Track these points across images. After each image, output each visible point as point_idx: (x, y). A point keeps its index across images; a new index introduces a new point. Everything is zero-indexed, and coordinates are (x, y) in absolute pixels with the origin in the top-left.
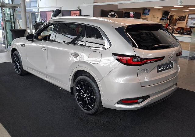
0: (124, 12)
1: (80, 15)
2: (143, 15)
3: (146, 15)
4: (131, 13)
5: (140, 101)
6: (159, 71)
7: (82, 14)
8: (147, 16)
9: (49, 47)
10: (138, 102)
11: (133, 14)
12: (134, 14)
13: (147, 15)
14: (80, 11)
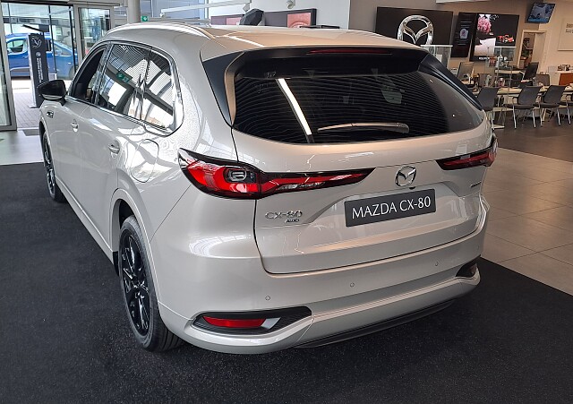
0: (456, 13)
1: (313, 24)
2: (527, 21)
3: (539, 23)
4: (482, 16)
5: (268, 324)
6: (351, 222)
7: (319, 23)
8: (542, 27)
10: (263, 328)
11: (488, 20)
12: (491, 21)
13: (542, 22)
14: (314, 12)
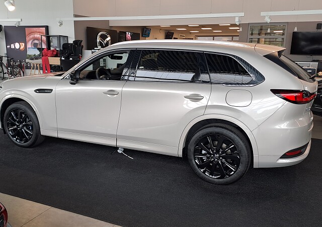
0: (118, 31)
2: (142, 36)
3: (146, 37)
4: (127, 33)
9: (124, 89)
14: (47, 28)
